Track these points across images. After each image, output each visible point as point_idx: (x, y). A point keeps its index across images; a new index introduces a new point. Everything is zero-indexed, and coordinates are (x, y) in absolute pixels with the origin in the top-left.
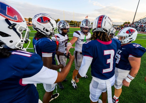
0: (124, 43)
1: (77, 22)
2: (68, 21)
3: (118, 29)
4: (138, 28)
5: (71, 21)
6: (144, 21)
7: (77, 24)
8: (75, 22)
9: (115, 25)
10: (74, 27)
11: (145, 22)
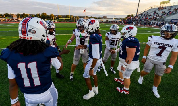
0: (125, 38)
1: (74, 17)
2: (63, 16)
3: (120, 23)
4: (143, 21)
5: (67, 16)
6: (149, 13)
7: (73, 19)
8: (71, 16)
9: (117, 19)
10: (70, 22)
11: (149, 15)
